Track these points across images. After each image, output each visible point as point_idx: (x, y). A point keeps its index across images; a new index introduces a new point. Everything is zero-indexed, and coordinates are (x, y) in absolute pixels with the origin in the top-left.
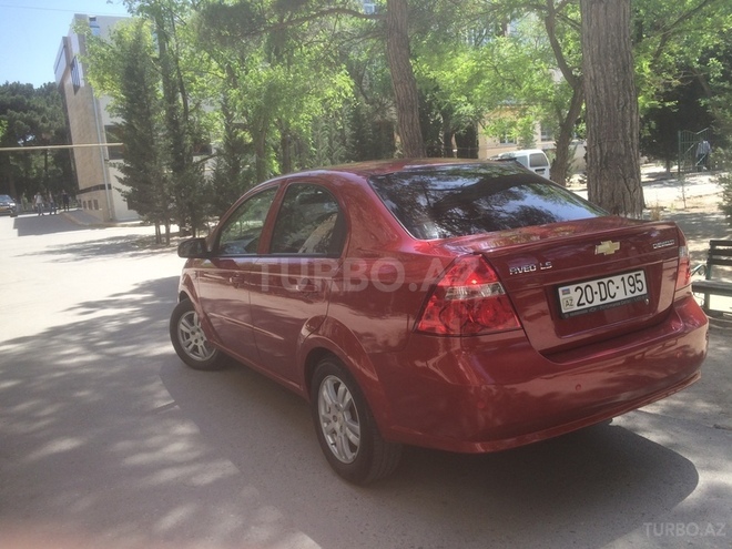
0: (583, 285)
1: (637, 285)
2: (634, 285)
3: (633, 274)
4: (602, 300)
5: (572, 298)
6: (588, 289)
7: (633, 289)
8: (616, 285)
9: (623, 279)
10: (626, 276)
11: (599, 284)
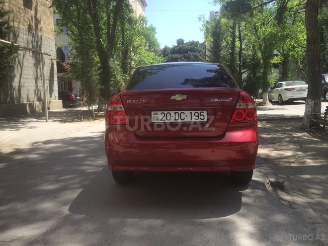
0: (166, 112)
1: (200, 117)
2: (198, 116)
3: (199, 112)
4: (175, 120)
5: (158, 117)
6: (168, 114)
7: (197, 118)
8: (186, 115)
9: (191, 113)
10: (193, 112)
11: (175, 113)
